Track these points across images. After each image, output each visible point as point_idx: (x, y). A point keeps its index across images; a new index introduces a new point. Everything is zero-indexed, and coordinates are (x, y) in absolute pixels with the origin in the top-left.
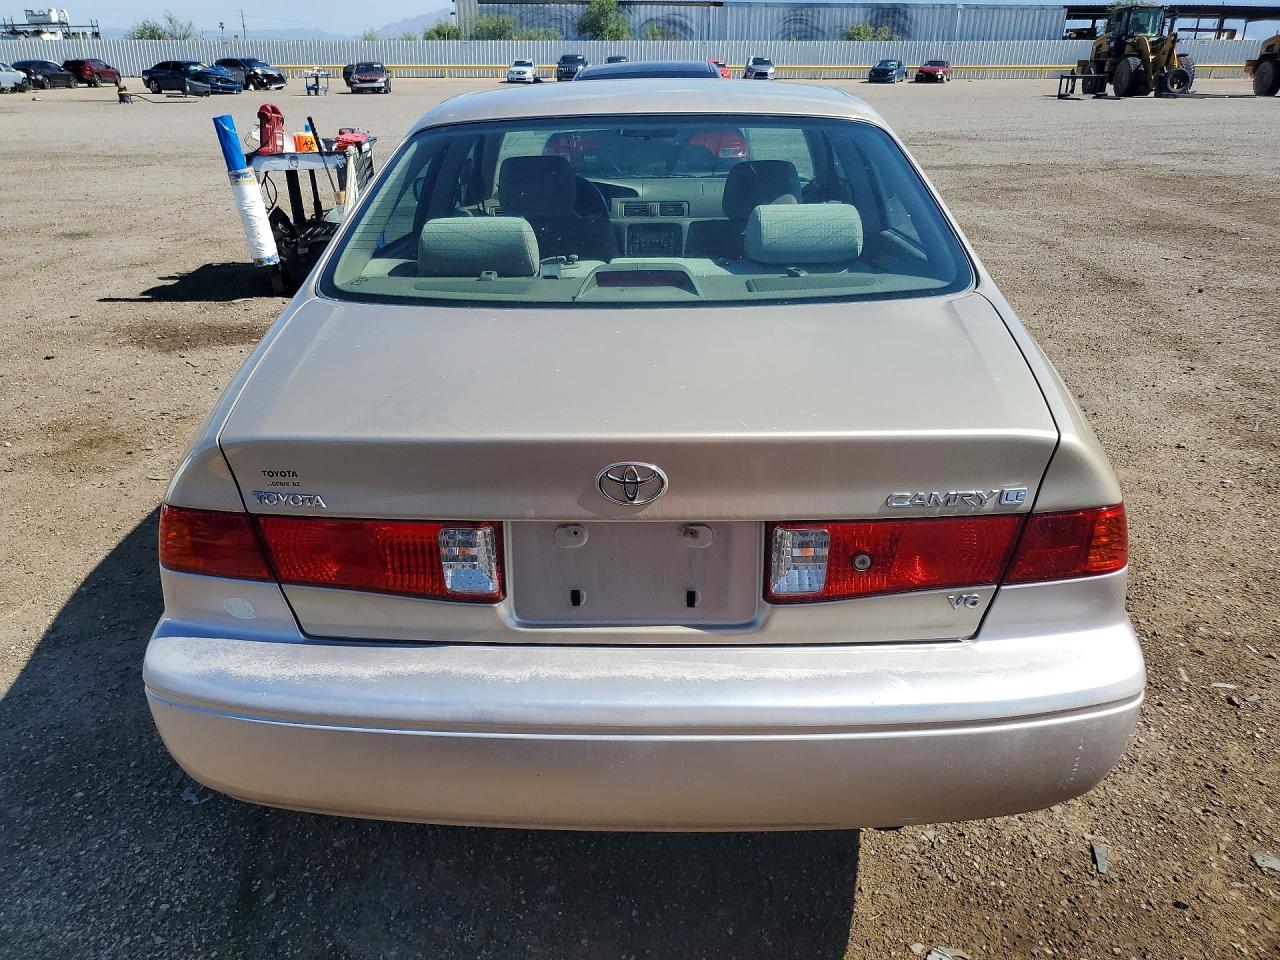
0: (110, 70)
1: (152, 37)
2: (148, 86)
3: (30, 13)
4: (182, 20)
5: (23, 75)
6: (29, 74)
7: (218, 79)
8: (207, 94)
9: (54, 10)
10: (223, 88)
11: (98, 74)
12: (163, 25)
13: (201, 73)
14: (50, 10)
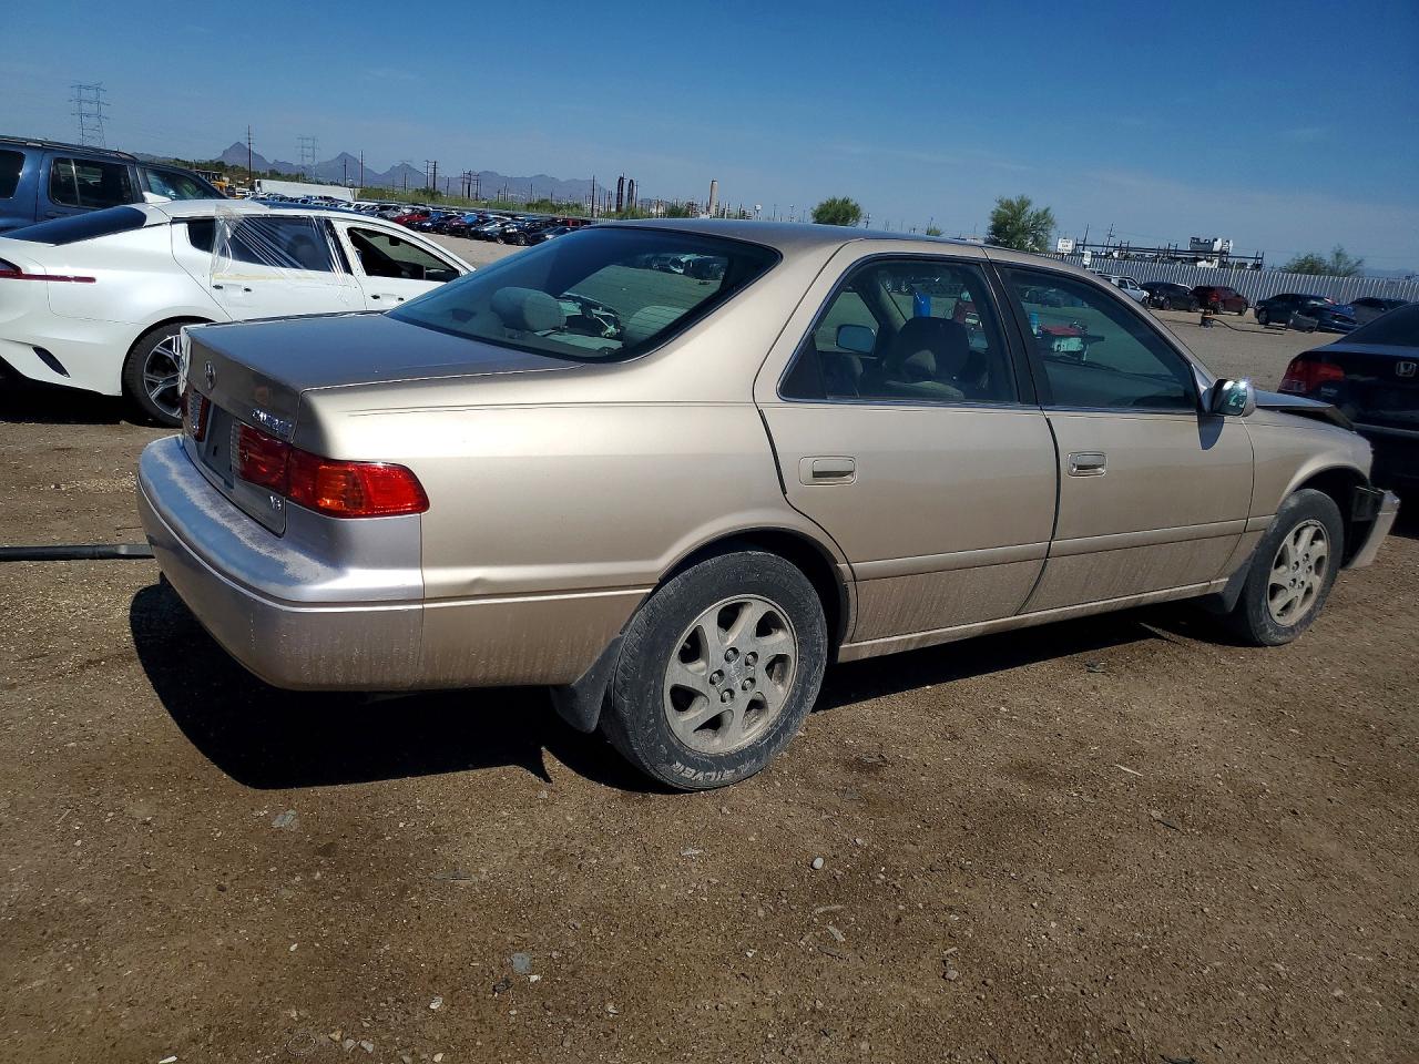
0: (1241, 300)
1: (1309, 272)
2: (1257, 317)
3: (1195, 241)
4: (1352, 256)
5: (1146, 294)
6: (1152, 294)
7: (1335, 317)
8: (1311, 329)
9: (1220, 240)
10: (1337, 326)
11: (1224, 301)
12: (1328, 259)
13: (1320, 308)
14: (1216, 240)
